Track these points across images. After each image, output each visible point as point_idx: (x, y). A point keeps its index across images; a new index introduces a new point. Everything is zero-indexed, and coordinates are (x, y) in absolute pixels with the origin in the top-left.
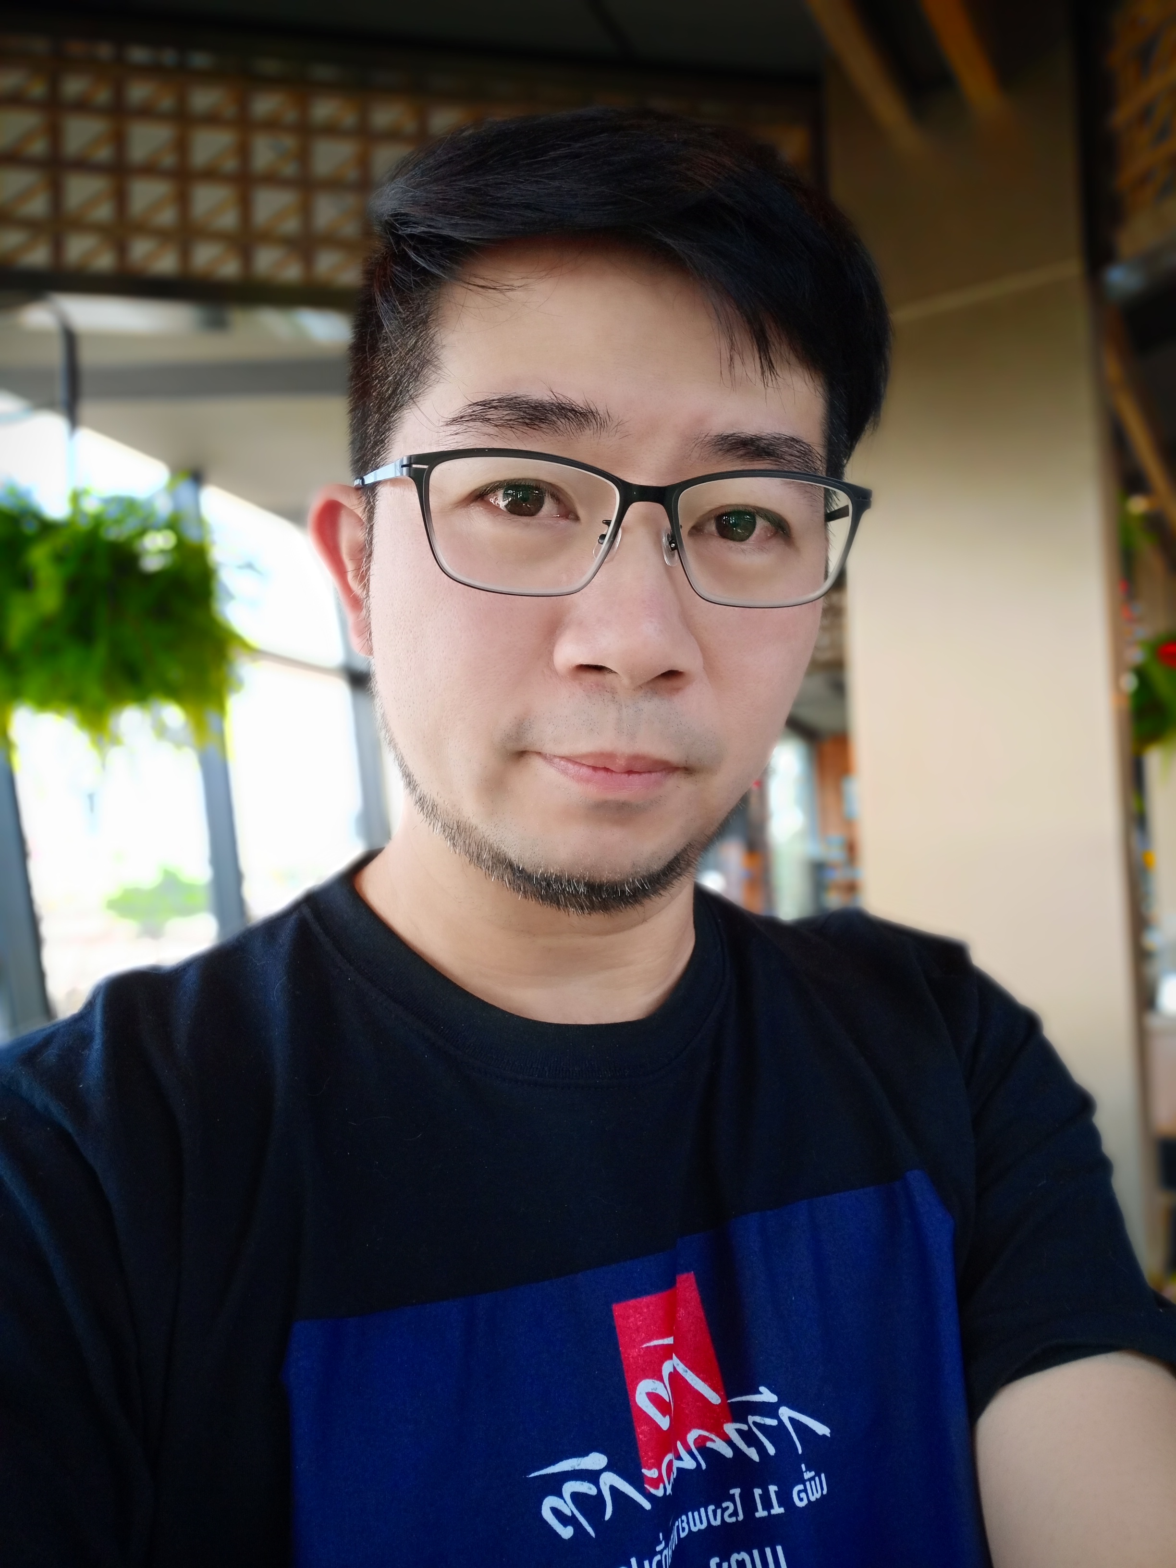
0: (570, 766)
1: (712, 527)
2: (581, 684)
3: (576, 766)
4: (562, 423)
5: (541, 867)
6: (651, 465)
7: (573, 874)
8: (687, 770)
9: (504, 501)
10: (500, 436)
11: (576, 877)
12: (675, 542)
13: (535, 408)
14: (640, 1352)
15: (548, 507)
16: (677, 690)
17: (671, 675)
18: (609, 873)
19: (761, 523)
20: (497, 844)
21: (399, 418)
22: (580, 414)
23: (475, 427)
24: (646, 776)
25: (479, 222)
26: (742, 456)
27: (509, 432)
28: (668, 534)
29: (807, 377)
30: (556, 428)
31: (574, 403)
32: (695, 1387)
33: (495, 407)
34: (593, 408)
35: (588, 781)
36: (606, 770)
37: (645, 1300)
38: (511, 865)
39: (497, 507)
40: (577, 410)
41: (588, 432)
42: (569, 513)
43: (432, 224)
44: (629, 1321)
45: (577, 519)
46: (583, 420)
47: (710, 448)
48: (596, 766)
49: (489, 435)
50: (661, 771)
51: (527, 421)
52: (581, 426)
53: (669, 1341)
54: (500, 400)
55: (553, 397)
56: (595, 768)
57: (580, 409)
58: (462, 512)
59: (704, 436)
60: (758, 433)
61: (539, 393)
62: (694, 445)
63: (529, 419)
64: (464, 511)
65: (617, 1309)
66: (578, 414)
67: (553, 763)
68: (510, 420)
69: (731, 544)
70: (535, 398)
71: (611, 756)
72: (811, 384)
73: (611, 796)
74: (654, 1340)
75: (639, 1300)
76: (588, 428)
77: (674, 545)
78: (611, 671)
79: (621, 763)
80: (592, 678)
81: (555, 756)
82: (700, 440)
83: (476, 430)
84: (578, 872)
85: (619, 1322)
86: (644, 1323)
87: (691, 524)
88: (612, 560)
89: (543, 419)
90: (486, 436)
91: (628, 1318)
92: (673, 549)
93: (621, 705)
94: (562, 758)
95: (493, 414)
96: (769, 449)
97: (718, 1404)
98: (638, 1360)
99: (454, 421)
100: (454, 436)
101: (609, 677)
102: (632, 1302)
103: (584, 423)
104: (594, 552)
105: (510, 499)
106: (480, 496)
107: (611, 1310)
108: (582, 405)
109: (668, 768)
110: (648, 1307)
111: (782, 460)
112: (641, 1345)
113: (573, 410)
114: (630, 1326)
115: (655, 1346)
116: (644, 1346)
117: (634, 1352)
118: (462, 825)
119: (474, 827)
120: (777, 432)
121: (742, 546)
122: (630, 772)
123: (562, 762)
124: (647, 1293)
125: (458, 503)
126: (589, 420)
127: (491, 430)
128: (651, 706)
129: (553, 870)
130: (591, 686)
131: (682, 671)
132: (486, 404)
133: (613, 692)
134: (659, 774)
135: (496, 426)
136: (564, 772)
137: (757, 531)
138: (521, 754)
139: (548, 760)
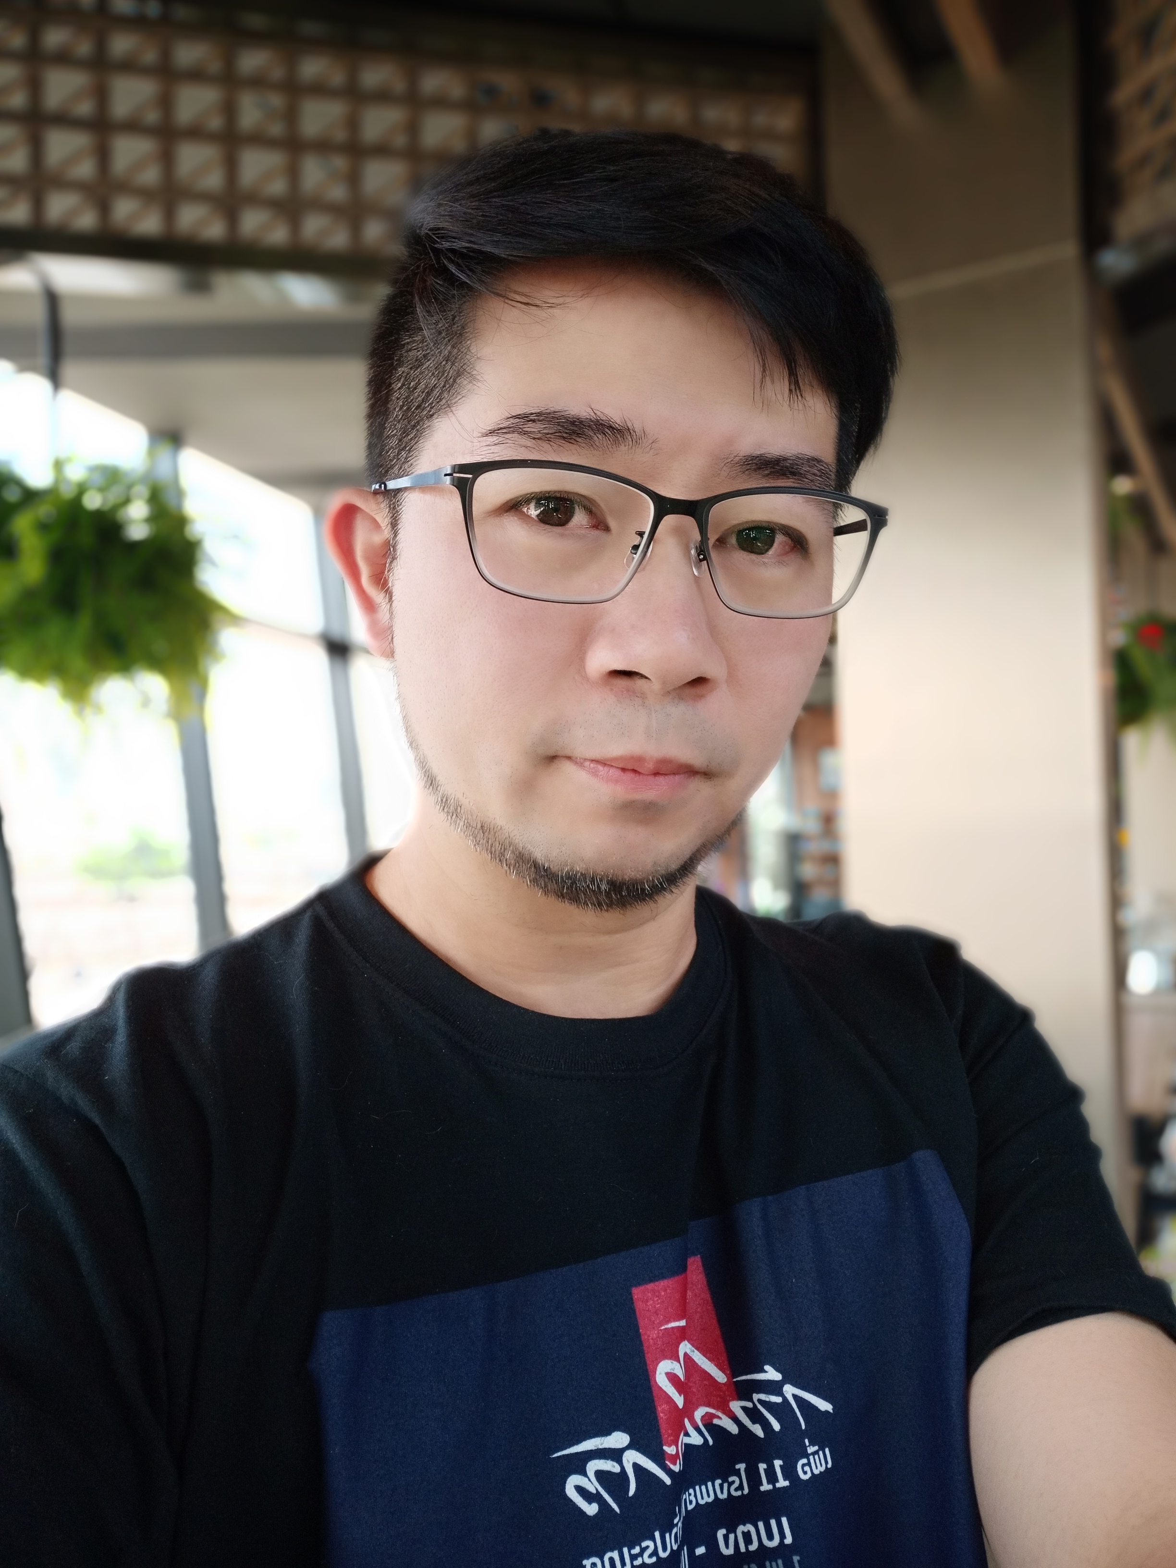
0: (600, 768)
1: (733, 540)
2: (612, 690)
3: (605, 768)
4: (599, 439)
5: (567, 865)
6: (682, 481)
7: (597, 872)
8: (707, 774)
9: (535, 511)
10: (537, 448)
11: (600, 875)
12: (703, 555)
13: (573, 423)
14: (659, 1333)
15: (580, 518)
16: (701, 697)
17: (700, 681)
18: (631, 871)
19: (779, 538)
20: (524, 844)
21: (429, 426)
22: (617, 430)
23: (512, 439)
24: (671, 777)
25: (521, 240)
26: (767, 475)
27: (546, 445)
28: (697, 546)
30: (592, 443)
31: (612, 420)
32: (702, 1367)
33: (534, 421)
34: (629, 425)
35: (617, 781)
36: (635, 771)
37: (663, 1283)
39: (529, 517)
40: (614, 426)
41: (623, 448)
42: (600, 524)
43: (473, 239)
44: (649, 1304)
45: (607, 529)
46: (619, 436)
47: (738, 468)
48: (624, 767)
49: (527, 447)
50: (685, 773)
51: (565, 435)
52: (616, 442)
53: (683, 1323)
54: (539, 414)
55: (593, 414)
56: (624, 770)
57: (617, 426)
58: (496, 520)
59: (733, 456)
60: (782, 453)
61: (577, 408)
62: (723, 464)
63: (566, 433)
65: (637, 1292)
66: (615, 431)
67: (584, 766)
68: (548, 434)
69: (754, 557)
70: (573, 413)
71: (640, 759)
72: (829, 410)
73: (639, 796)
74: (671, 1322)
75: (657, 1283)
76: (623, 445)
78: (642, 676)
79: (650, 766)
80: (623, 682)
81: (585, 760)
82: (730, 460)
83: (514, 442)
84: (600, 870)
85: (639, 1306)
86: (662, 1306)
87: (716, 537)
88: (644, 569)
89: (580, 434)
90: (524, 448)
91: (647, 1301)
92: (701, 560)
93: (651, 711)
94: (592, 761)
95: (531, 427)
96: (793, 468)
97: (724, 1382)
98: (657, 1341)
99: (492, 432)
100: (490, 447)
101: (640, 682)
102: (650, 1286)
103: (620, 439)
104: (625, 562)
105: (542, 509)
106: (513, 506)
108: (618, 422)
109: (690, 771)
110: (665, 1290)
111: (805, 480)
112: (659, 1327)
113: (611, 427)
114: (649, 1309)
115: (673, 1328)
116: (663, 1328)
117: (654, 1334)
118: (486, 826)
119: (499, 828)
120: (800, 452)
121: (763, 560)
122: (656, 774)
123: (592, 765)
125: (491, 512)
126: (625, 437)
127: (530, 443)
128: (678, 711)
129: (579, 868)
130: (622, 691)
131: (709, 677)
132: (526, 418)
133: (643, 696)
134: (682, 776)
135: (534, 439)
136: (595, 774)
137: (775, 545)
138: (552, 759)
139: (578, 764)
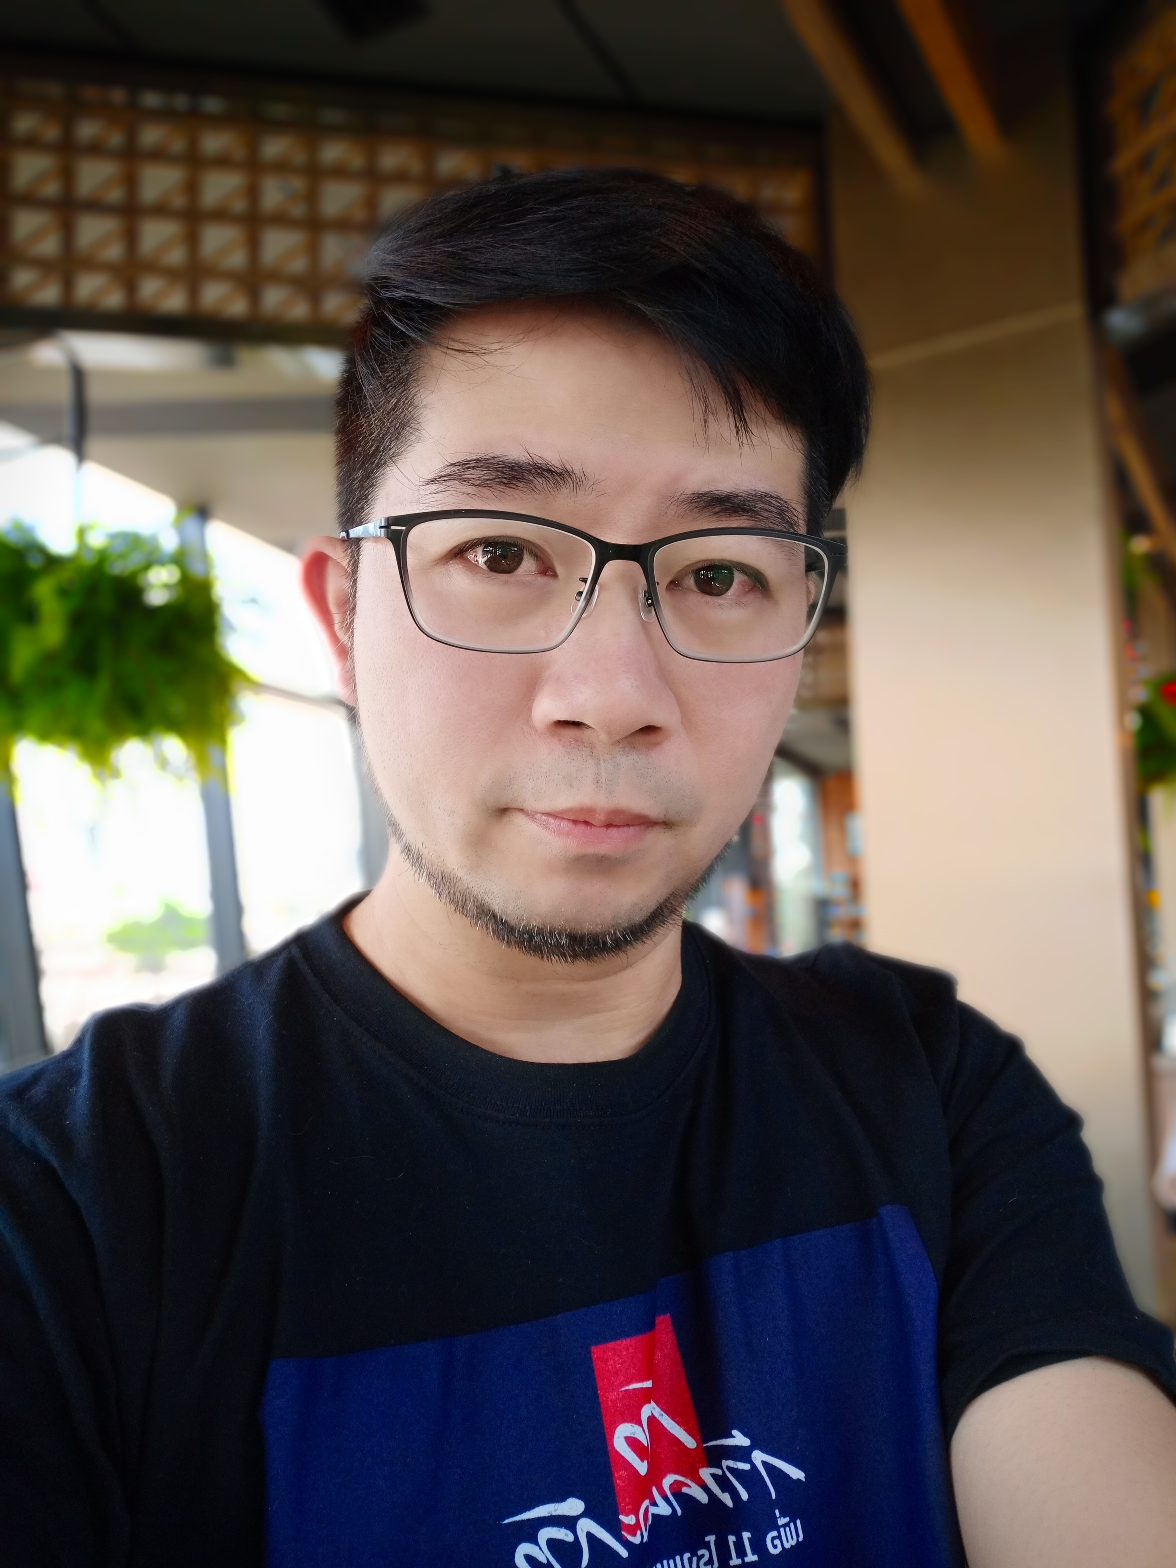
0: (551, 820)
1: (690, 582)
2: (560, 740)
3: (557, 820)
4: (539, 482)
5: (523, 920)
6: (627, 523)
7: (555, 926)
8: (667, 824)
9: (483, 558)
10: (478, 495)
11: (558, 929)
12: (651, 599)
13: (512, 468)
14: (618, 1395)
15: (528, 564)
16: (656, 744)
17: (649, 730)
18: (590, 924)
19: (738, 577)
20: (482, 895)
21: (383, 474)
22: (556, 474)
23: (454, 486)
24: (626, 829)
26: (717, 513)
27: (486, 492)
28: (645, 591)
29: (784, 433)
30: (533, 488)
31: (550, 464)
32: (671, 1431)
33: (473, 468)
34: (568, 467)
35: (568, 834)
36: (586, 823)
37: (626, 1342)
38: (494, 916)
39: (477, 566)
40: (552, 469)
41: (565, 491)
42: (547, 570)
43: (412, 288)
44: (609, 1364)
45: (555, 575)
46: (559, 479)
47: (686, 505)
48: (575, 819)
49: (468, 494)
50: (640, 824)
51: (504, 480)
52: (557, 486)
53: (648, 1384)
54: (477, 461)
55: (529, 457)
56: (575, 822)
57: (556, 469)
58: (442, 569)
59: (679, 494)
60: (734, 490)
61: (515, 453)
62: (670, 503)
63: (505, 478)
64: (444, 569)
65: (596, 1351)
66: (554, 474)
67: (535, 818)
68: (487, 480)
69: (709, 598)
70: (512, 458)
71: (591, 811)
72: (788, 441)
73: (591, 850)
74: (633, 1383)
75: (619, 1342)
76: (564, 487)
77: (650, 601)
78: (588, 727)
79: (601, 818)
80: (570, 733)
81: (536, 813)
82: (676, 498)
83: (455, 489)
84: (559, 923)
85: (597, 1365)
86: (623, 1366)
87: (669, 580)
88: (589, 616)
89: (520, 478)
90: (465, 495)
91: (607, 1360)
92: (650, 605)
93: (600, 761)
94: (544, 814)
95: (470, 474)
96: (745, 505)
97: (694, 1448)
98: (617, 1403)
99: (433, 481)
100: (434, 495)
101: (587, 732)
102: (611, 1345)
103: (561, 482)
104: (571, 609)
105: (489, 556)
106: (459, 553)
107: (590, 1352)
108: (557, 465)
109: (644, 822)
110: (627, 1349)
111: (758, 516)
112: (619, 1389)
113: (549, 471)
114: (608, 1369)
115: (634, 1390)
116: (623, 1389)
117: (613, 1396)
118: (446, 875)
119: (459, 878)
120: (753, 488)
121: (719, 601)
122: (609, 825)
123: (543, 817)
124: (627, 1335)
125: (438, 560)
126: (565, 480)
127: (471, 490)
128: (628, 761)
129: (535, 923)
130: (570, 742)
131: (659, 726)
132: (465, 465)
133: (592, 747)
134: (637, 828)
135: (475, 486)
136: (546, 826)
137: (735, 585)
138: (503, 811)
139: (530, 816)
